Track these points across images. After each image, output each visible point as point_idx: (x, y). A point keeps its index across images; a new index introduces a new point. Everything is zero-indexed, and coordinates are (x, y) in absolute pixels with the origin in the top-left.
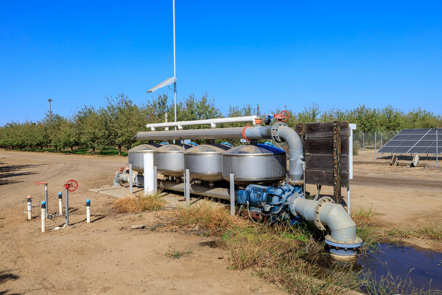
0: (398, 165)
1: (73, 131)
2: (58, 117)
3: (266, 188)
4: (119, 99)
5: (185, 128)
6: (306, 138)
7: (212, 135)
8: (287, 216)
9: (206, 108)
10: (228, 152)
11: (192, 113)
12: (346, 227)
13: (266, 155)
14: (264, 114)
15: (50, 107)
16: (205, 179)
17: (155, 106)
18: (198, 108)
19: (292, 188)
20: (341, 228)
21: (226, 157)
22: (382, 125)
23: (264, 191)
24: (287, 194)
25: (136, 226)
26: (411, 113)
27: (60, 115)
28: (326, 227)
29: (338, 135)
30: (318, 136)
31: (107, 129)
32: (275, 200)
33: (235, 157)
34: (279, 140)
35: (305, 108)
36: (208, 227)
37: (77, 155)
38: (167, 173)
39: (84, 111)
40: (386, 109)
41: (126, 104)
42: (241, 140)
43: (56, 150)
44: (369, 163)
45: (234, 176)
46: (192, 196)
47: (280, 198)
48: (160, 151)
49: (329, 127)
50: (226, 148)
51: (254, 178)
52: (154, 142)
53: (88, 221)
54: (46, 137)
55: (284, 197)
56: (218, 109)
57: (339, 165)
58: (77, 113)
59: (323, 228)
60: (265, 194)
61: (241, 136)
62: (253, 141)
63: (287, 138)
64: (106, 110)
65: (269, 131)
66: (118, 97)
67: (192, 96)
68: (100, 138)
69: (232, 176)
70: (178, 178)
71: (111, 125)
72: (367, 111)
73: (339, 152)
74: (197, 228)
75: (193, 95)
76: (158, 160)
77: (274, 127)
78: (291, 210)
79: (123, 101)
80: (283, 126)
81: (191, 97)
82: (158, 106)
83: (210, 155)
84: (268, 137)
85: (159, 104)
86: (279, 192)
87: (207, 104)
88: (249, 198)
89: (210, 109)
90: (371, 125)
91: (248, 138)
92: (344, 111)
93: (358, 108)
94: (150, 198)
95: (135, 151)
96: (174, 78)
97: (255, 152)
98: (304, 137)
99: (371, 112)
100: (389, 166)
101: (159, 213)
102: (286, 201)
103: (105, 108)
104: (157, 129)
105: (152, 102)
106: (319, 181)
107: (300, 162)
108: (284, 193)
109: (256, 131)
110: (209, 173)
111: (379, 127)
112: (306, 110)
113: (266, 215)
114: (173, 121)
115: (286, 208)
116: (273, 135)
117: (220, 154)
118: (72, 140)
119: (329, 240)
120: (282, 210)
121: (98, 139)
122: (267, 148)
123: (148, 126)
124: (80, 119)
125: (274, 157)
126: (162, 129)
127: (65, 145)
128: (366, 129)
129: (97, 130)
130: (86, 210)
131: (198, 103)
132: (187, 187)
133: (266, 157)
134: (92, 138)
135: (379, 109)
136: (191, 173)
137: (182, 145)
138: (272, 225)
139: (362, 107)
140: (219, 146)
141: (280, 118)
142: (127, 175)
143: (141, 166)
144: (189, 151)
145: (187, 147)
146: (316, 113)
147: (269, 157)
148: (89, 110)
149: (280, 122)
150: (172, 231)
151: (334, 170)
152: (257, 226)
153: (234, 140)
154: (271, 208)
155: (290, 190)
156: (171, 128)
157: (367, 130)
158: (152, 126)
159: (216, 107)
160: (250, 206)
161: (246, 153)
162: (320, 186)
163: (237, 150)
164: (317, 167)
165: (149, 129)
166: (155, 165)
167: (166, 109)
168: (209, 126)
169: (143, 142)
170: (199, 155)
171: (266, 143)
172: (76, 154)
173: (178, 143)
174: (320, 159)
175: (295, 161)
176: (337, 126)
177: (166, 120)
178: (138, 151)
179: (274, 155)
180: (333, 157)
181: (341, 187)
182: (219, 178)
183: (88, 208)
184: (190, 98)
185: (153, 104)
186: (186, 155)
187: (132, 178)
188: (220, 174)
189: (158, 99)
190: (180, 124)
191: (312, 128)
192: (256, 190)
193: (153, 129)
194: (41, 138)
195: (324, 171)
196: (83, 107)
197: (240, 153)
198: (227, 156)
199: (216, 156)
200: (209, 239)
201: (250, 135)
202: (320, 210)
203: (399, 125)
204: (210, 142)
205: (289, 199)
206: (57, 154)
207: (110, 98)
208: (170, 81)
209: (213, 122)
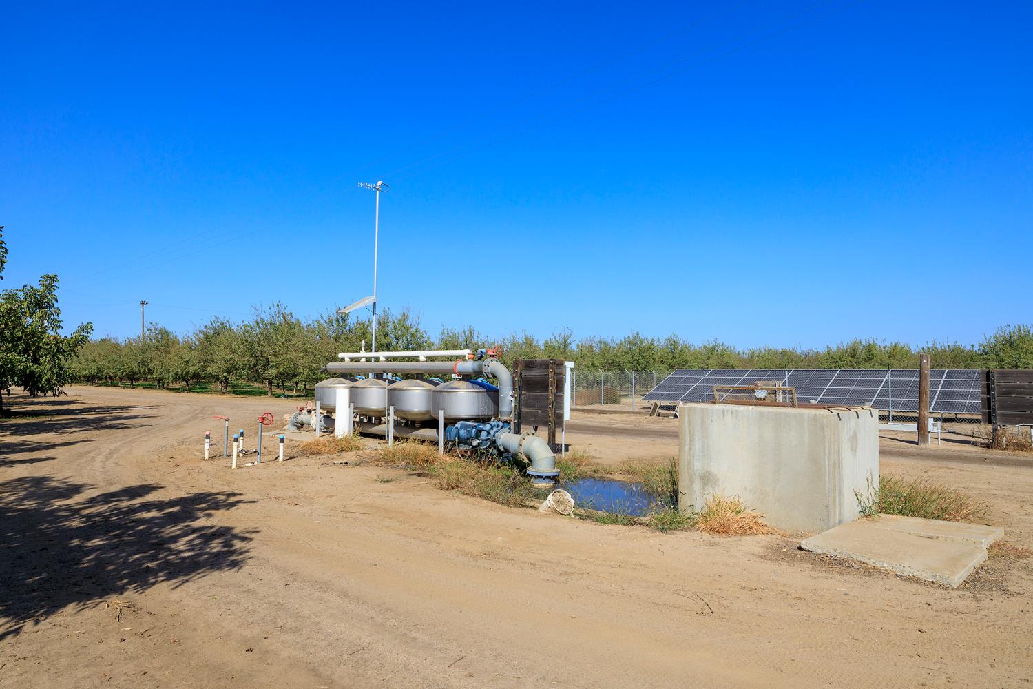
0: (659, 416)
1: (196, 356)
2: (165, 334)
3: (475, 424)
4: (273, 310)
5: (388, 359)
6: (523, 376)
7: (420, 369)
8: (495, 452)
9: (408, 329)
10: (438, 388)
11: (386, 335)
12: (545, 457)
13: (478, 392)
14: (493, 341)
15: (143, 314)
16: (410, 417)
17: (331, 323)
18: (395, 328)
19: (501, 424)
20: (540, 458)
21: (435, 393)
22: (662, 363)
23: (475, 427)
24: (495, 429)
25: (339, 462)
26: (705, 347)
27: (170, 329)
28: (529, 459)
29: (553, 373)
30: (535, 373)
31: (252, 355)
32: (483, 435)
33: (446, 393)
34: (491, 376)
35: (553, 334)
36: (415, 463)
37: (195, 394)
38: (365, 411)
39: (214, 324)
40: (669, 340)
41: (284, 317)
42: (453, 375)
43: (161, 384)
44: (625, 412)
45: (444, 413)
46: (396, 438)
47: (489, 433)
48: (358, 386)
49: (545, 365)
50: (436, 384)
51: (464, 415)
52: (347, 375)
53: (281, 459)
54: (143, 363)
55: (492, 432)
56: (425, 332)
57: (554, 404)
58: (203, 328)
59: (526, 461)
60: (474, 429)
61: (453, 371)
62: (466, 377)
63: (497, 375)
64: (252, 326)
65: (480, 367)
66: (272, 307)
67: (387, 310)
68: (241, 367)
69: (441, 414)
70: (378, 417)
71: (260, 349)
72: (642, 341)
73: (554, 390)
74: (403, 463)
75: (389, 308)
76: (354, 396)
77: (486, 363)
78: (499, 444)
79: (279, 313)
80: (494, 362)
81: (384, 311)
82: (334, 323)
83: (417, 391)
84: (479, 373)
85: (338, 320)
86: (488, 427)
87: (408, 323)
88: (458, 435)
89: (413, 330)
90: (647, 362)
91: (460, 374)
92: (608, 340)
93: (629, 337)
94: (345, 439)
95: (325, 385)
96: (374, 297)
97: (466, 389)
98: (521, 374)
99: (647, 343)
100: (648, 416)
101: (360, 452)
102: (494, 436)
103: (251, 323)
104: (352, 360)
105: (326, 318)
106: (534, 422)
107: (509, 398)
108: (492, 428)
109: (468, 366)
110: (416, 410)
111: (657, 365)
112: (555, 337)
113: (475, 450)
114: (371, 351)
115: (494, 443)
116: (484, 371)
117: (430, 390)
118: (191, 370)
119: (530, 471)
120: (490, 445)
121: (237, 369)
122: (481, 385)
123: (341, 355)
124: (207, 337)
125: (485, 394)
126: (357, 360)
127: (177, 378)
128: (639, 367)
129: (236, 356)
130: (279, 447)
131: (396, 321)
132: (389, 428)
133: (477, 394)
134: (228, 368)
135: (661, 339)
136: (396, 412)
137: (385, 380)
138: (479, 460)
139: (636, 335)
140: (427, 381)
141: (493, 354)
142: (309, 416)
143: (332, 404)
144: (394, 386)
145: (391, 382)
146: (569, 341)
147: (480, 394)
148: (222, 324)
149: (492, 358)
150: (377, 465)
151: (549, 409)
152: (464, 462)
153: (445, 376)
154: (479, 443)
155: (498, 426)
156: (368, 360)
157: (640, 369)
158: (347, 356)
159: (421, 329)
160: (459, 443)
161: (458, 389)
162: (536, 428)
163: (447, 386)
164: (533, 406)
165: (343, 360)
166: (351, 402)
167: (348, 328)
168: (416, 359)
169: (335, 375)
170: (405, 390)
171: (480, 380)
172: (193, 392)
173: (379, 376)
174: (536, 398)
175: (505, 397)
176: (552, 364)
177: (363, 349)
178: (329, 386)
179: (487, 391)
180: (548, 396)
181: (555, 427)
182: (427, 417)
183: (281, 444)
184: (383, 314)
185: (327, 321)
186: (390, 390)
187: (315, 420)
188: (428, 412)
189: (335, 314)
190: (382, 355)
191: (530, 365)
192: (465, 427)
193: (347, 359)
194: (134, 365)
195: (539, 411)
196: (213, 319)
197: (452, 388)
198: (437, 391)
199: (425, 392)
200: (417, 472)
201: (462, 371)
202: (524, 442)
203: (686, 362)
204: (419, 376)
205: (496, 435)
206: (159, 391)
207: (259, 307)
208: (369, 301)
209: (422, 354)
